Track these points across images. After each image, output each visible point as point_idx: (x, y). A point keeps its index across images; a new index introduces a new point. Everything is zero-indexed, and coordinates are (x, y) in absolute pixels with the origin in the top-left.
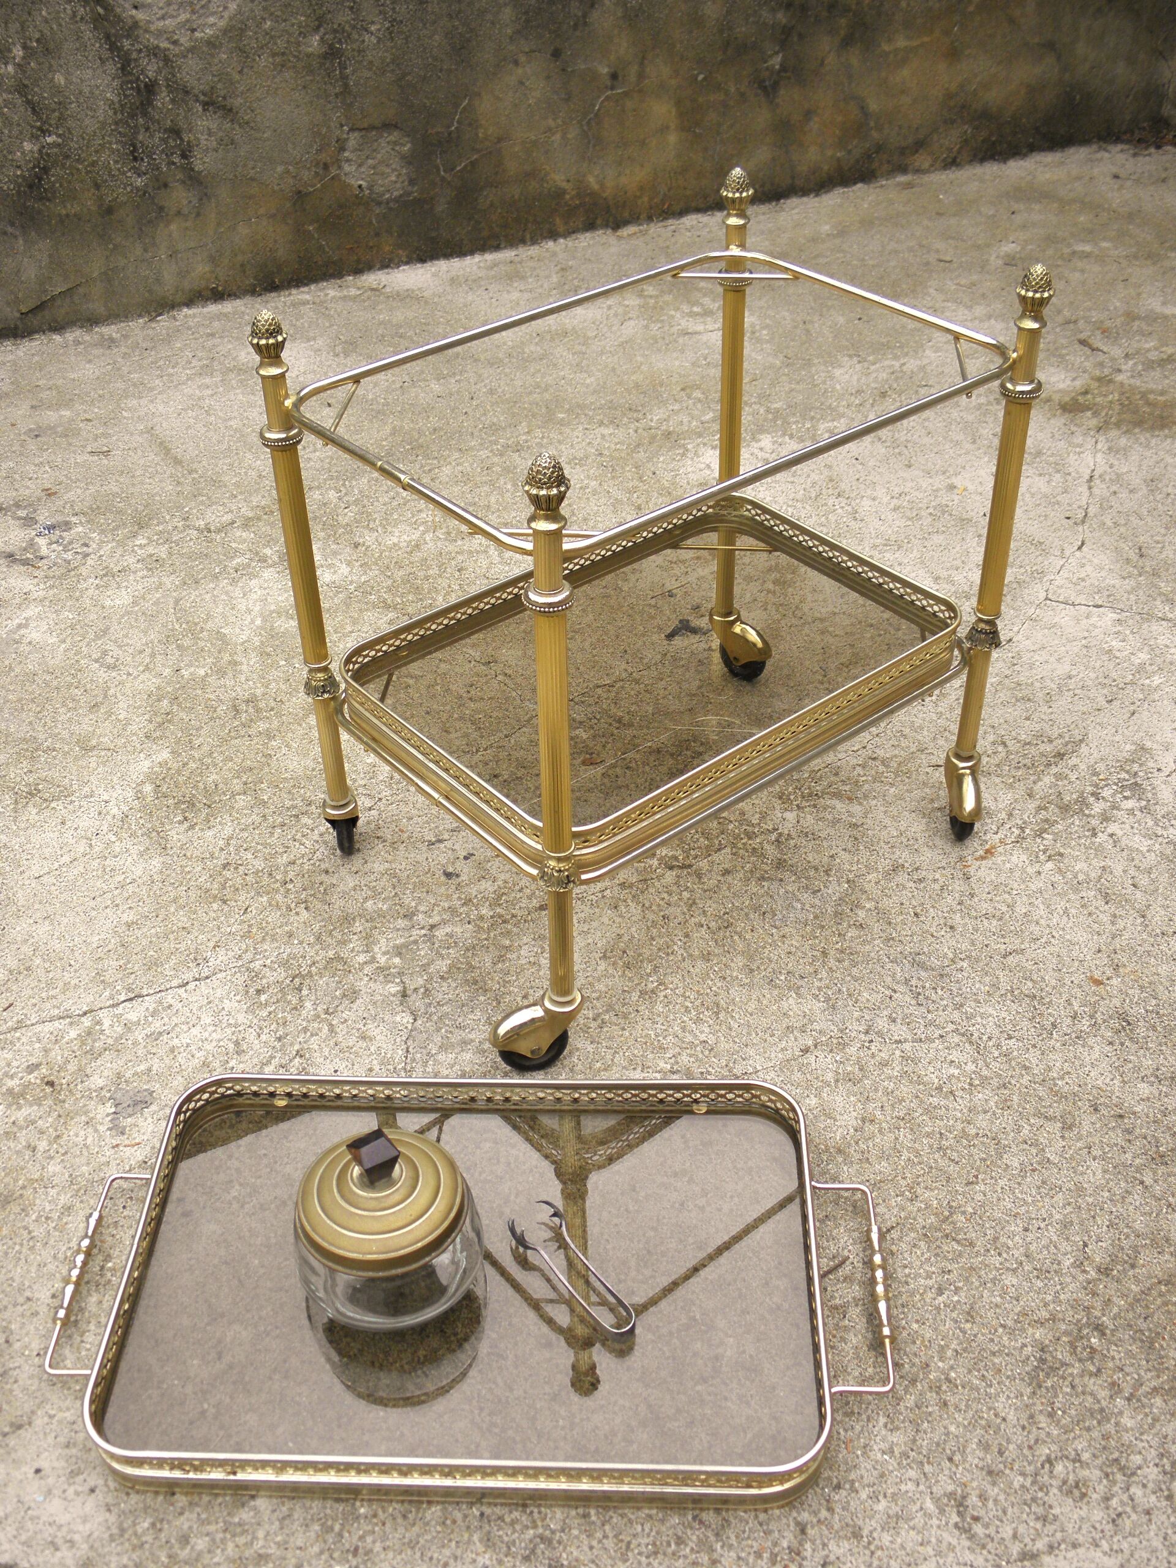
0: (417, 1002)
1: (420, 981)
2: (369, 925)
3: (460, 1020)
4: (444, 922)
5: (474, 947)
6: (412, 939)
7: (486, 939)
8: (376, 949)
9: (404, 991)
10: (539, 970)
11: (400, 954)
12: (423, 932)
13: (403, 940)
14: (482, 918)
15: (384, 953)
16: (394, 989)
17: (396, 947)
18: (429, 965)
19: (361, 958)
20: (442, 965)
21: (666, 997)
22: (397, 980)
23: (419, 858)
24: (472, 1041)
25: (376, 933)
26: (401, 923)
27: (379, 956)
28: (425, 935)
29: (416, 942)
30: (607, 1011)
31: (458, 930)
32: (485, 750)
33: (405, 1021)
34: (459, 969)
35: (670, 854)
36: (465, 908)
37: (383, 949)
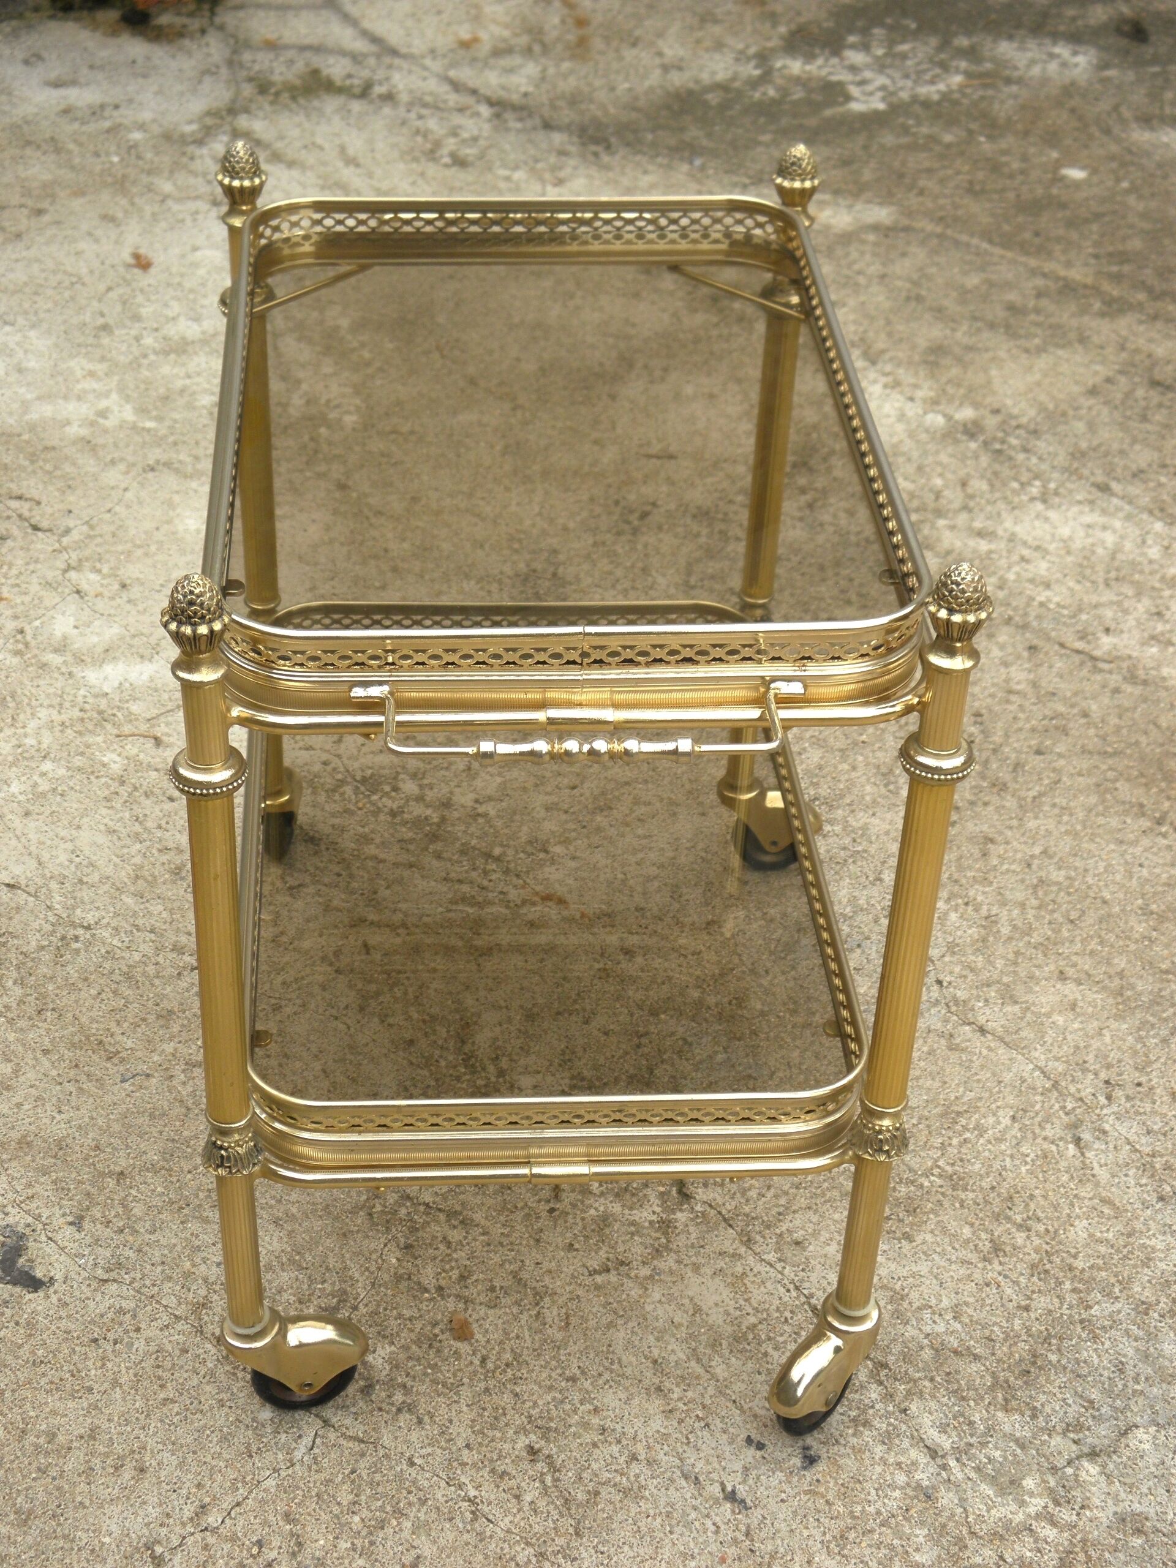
0: (1100, 1434)
1: (1057, 1441)
2: (972, 1543)
3: (1106, 1373)
4: (919, 1441)
5: (956, 1391)
6: (972, 1475)
7: (932, 1380)
8: (1020, 1517)
9: (1087, 1455)
10: (966, 1304)
11: (1012, 1482)
12: (952, 1463)
13: (983, 1486)
14: (889, 1396)
15: (1022, 1504)
16: (1090, 1470)
17: (1002, 1492)
18: (1017, 1441)
19: (1049, 1532)
20: (1011, 1423)
21: (953, 1165)
22: (1069, 1471)
23: (784, 1512)
24: (1137, 1350)
25: (982, 1530)
26: (947, 1499)
27: (1032, 1510)
28: (958, 1460)
29: (978, 1469)
30: (1008, 1219)
31: (926, 1420)
32: (460, 1487)
33: (1145, 1437)
34: (1006, 1400)
35: (657, 1202)
36: (876, 1423)
37: (1013, 1507)
